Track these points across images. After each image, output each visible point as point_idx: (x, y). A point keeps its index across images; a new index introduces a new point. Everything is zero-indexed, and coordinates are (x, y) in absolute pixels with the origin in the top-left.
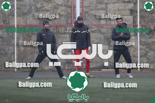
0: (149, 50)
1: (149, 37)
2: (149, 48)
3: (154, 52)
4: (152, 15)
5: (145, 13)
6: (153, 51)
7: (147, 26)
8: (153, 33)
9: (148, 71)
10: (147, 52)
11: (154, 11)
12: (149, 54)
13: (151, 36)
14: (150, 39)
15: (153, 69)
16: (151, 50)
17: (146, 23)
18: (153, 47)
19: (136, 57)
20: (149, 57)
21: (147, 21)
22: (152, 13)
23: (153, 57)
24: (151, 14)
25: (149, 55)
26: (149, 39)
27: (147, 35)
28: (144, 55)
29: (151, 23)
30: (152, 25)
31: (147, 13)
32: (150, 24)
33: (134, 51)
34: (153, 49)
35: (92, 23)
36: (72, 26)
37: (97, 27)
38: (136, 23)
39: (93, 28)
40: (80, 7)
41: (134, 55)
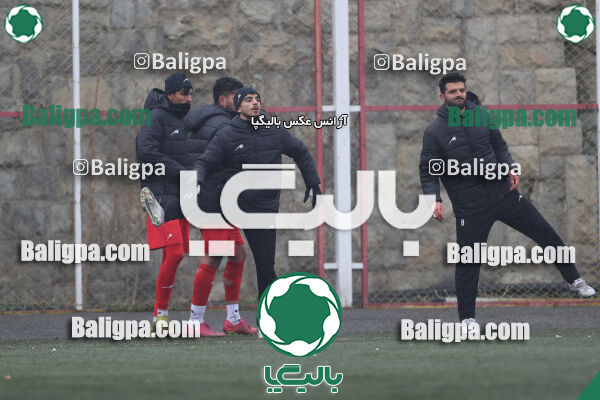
35: (403, 99)
36: (316, 113)
37: (423, 115)
38: (591, 99)
39: (407, 121)
40: (351, 33)
41: (584, 234)
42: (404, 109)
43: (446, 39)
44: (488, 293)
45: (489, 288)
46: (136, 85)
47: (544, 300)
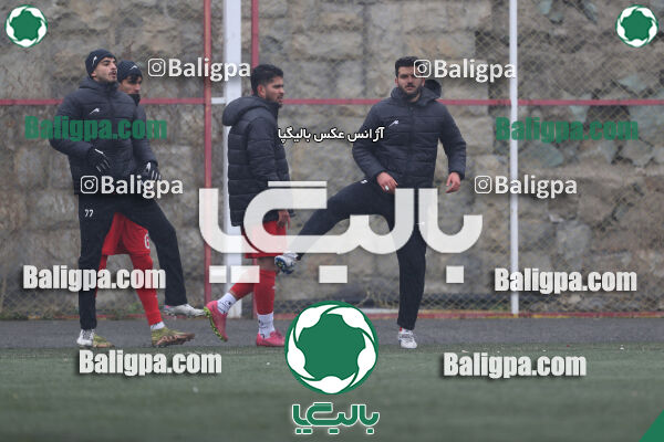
0: (561, 220)
1: (560, 159)
2: (564, 211)
3: (583, 230)
4: (577, 55)
5: (546, 45)
6: (579, 224)
7: (553, 107)
8: (581, 142)
9: (560, 317)
10: (554, 228)
11: (583, 38)
12: (562, 237)
13: (570, 152)
14: (567, 169)
15: (582, 307)
16: (573, 219)
17: (548, 95)
18: (581, 205)
19: (503, 252)
20: (561, 252)
21: (553, 85)
22: (577, 48)
23: (582, 250)
24: (573, 52)
25: (565, 243)
26: (560, 169)
27: (553, 149)
28: (540, 240)
29: (573, 94)
30: (576, 103)
31: (553, 48)
32: (566, 96)
33: (493, 221)
34: (579, 213)
35: (299, 92)
36: (205, 105)
37: (321, 109)
38: (504, 94)
39: (304, 115)
40: (244, 18)
41: (494, 241)
42: (301, 102)
43: (347, 27)
44: (390, 304)
45: (390, 298)
46: (7, 71)
47: (449, 312)
